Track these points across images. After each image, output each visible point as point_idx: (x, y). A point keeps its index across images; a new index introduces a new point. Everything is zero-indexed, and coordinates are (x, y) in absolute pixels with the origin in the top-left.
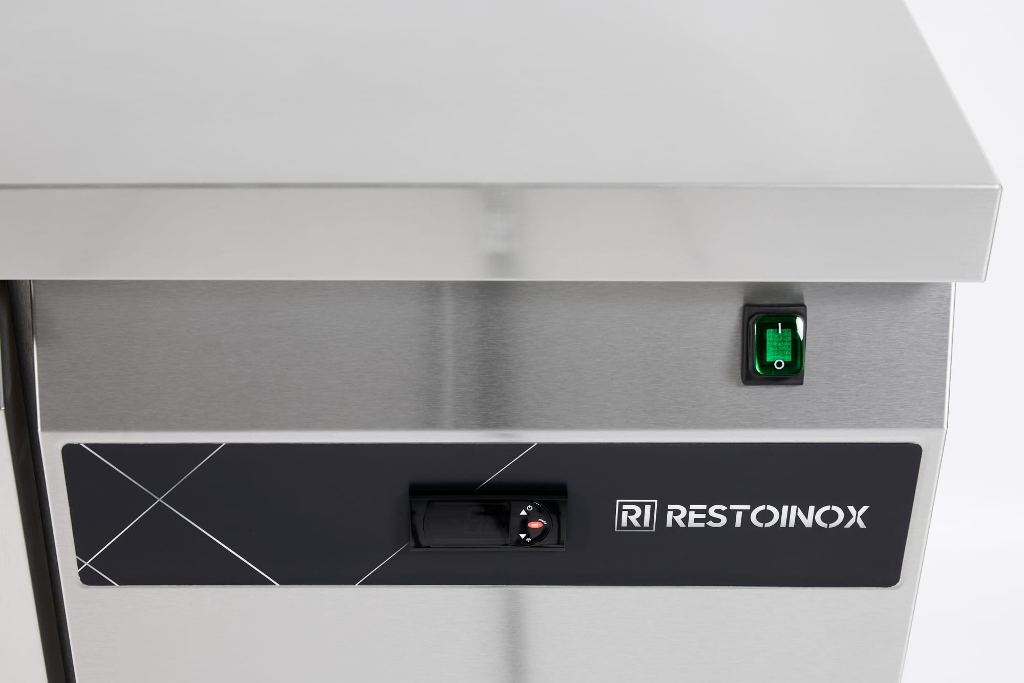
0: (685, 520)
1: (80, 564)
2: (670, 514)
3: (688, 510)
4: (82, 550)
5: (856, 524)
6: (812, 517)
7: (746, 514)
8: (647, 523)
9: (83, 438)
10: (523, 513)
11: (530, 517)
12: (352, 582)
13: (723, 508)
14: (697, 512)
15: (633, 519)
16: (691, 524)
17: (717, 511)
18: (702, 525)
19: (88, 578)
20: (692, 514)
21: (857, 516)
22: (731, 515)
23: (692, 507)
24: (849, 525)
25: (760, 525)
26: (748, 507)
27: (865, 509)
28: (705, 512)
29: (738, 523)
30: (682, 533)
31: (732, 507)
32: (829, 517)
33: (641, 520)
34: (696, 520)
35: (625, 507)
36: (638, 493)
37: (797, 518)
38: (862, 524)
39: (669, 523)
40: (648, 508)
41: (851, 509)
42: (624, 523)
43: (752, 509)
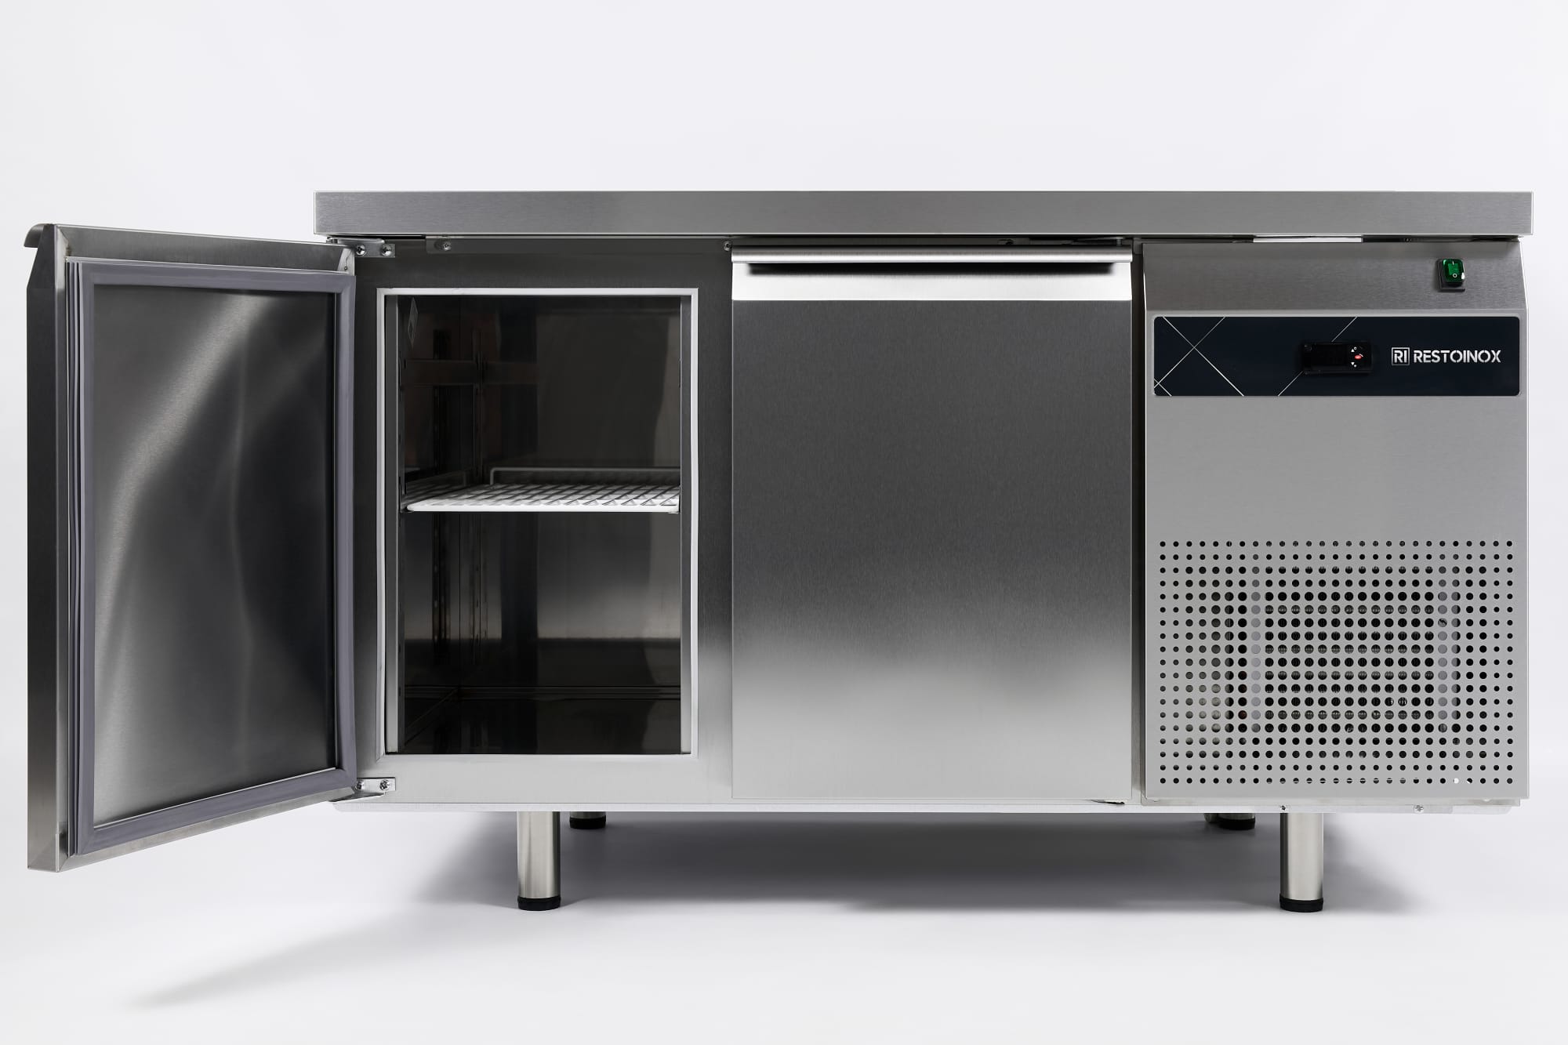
0: (1422, 359)
1: (1155, 383)
2: (1415, 355)
3: (1423, 353)
4: (1157, 377)
5: (1496, 360)
6: (1477, 357)
7: (1448, 355)
8: (1405, 361)
9: (1164, 315)
10: (1353, 351)
11: (1356, 353)
12: (1275, 394)
13: (1438, 352)
14: (1427, 354)
15: (1400, 358)
16: (1425, 361)
17: (1436, 354)
18: (1429, 361)
19: (1159, 392)
20: (1425, 355)
21: (1497, 354)
22: (1441, 355)
23: (1425, 351)
24: (1493, 361)
25: (1455, 361)
26: (1448, 351)
27: (1499, 351)
28: (1430, 354)
29: (1445, 361)
30: (1420, 365)
31: (1442, 351)
32: (1484, 356)
33: (1403, 358)
34: (1427, 359)
35: (1396, 351)
36: (1400, 344)
37: (1470, 357)
38: (1499, 361)
39: (1415, 361)
40: (1405, 352)
41: (1493, 351)
42: (1396, 361)
43: (1451, 352)
